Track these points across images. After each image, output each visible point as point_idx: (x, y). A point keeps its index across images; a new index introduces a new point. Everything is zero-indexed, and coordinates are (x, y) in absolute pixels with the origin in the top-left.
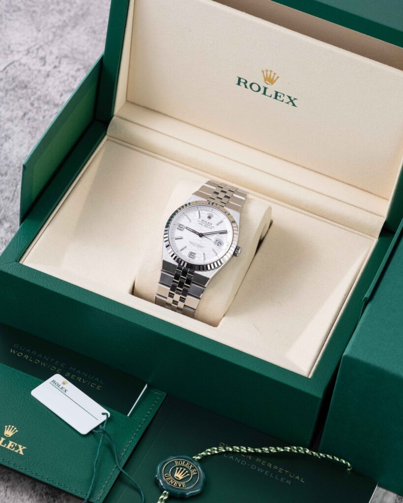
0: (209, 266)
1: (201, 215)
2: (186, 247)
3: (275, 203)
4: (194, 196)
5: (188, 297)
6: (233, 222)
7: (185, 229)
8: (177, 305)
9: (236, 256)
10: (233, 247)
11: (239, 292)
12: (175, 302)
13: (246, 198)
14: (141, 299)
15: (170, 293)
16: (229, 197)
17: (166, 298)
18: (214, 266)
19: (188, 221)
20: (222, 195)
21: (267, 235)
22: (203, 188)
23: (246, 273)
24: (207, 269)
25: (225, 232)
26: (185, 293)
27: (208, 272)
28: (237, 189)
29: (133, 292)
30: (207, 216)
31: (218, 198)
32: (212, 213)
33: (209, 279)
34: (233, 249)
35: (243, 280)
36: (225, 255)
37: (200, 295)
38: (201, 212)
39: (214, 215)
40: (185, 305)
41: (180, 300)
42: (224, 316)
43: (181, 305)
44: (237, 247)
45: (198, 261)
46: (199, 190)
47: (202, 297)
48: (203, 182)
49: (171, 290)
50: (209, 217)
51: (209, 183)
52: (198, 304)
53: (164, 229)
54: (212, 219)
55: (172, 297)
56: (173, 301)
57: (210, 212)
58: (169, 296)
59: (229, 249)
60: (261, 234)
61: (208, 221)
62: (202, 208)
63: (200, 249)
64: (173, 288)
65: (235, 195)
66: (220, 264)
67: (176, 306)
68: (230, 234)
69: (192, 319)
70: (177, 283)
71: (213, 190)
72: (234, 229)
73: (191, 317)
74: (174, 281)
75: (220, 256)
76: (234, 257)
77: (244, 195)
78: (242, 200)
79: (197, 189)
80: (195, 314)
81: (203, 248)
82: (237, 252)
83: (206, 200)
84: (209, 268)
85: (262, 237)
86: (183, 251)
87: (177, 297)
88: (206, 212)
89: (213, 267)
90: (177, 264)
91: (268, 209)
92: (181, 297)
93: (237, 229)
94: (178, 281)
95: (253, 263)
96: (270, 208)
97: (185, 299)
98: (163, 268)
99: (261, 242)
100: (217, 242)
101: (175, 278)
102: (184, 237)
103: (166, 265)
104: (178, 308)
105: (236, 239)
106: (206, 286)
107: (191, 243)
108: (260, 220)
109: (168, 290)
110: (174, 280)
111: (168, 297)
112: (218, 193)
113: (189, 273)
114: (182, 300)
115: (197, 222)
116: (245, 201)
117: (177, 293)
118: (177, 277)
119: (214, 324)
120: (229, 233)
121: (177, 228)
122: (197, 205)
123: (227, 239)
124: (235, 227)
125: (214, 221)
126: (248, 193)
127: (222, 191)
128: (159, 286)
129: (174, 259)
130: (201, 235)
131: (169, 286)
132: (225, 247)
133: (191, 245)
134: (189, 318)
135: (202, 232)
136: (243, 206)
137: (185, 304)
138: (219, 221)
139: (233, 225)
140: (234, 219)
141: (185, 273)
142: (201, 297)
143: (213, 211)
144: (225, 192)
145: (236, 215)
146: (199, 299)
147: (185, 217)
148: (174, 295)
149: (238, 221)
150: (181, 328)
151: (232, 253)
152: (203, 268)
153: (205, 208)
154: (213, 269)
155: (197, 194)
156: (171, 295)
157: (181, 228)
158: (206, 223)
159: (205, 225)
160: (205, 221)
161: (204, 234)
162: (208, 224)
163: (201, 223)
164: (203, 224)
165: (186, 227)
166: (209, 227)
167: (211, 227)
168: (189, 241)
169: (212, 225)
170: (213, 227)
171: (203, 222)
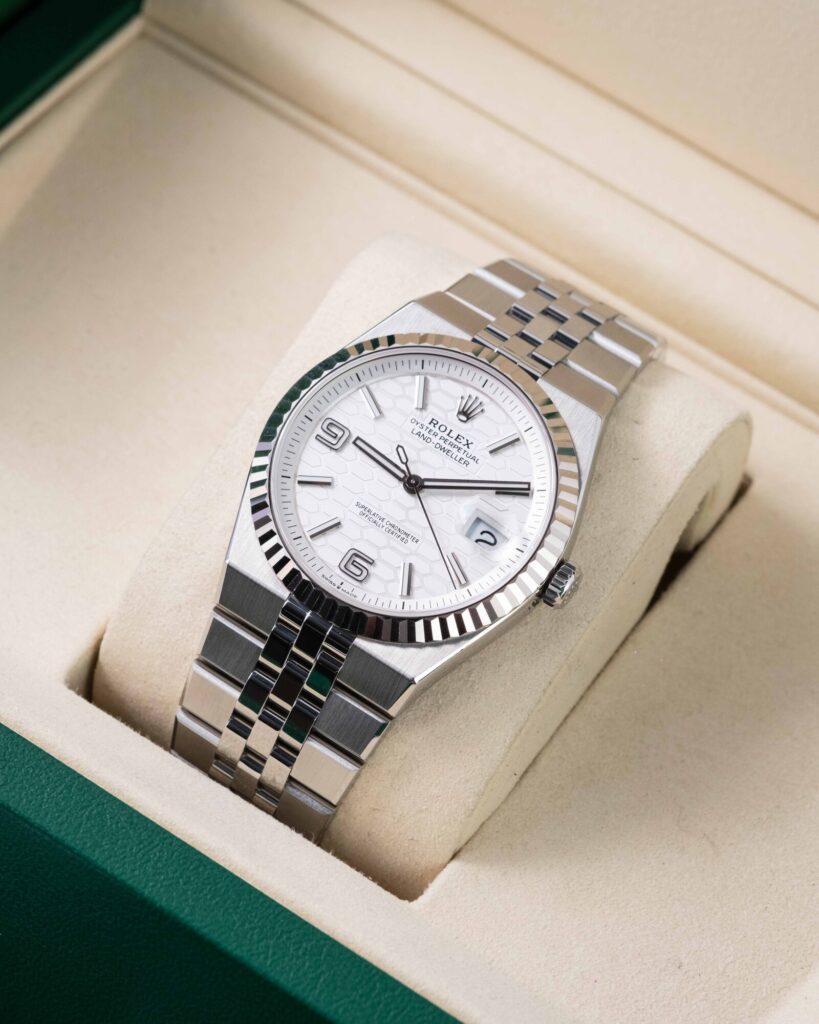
0: (419, 626)
1: (433, 397)
2: (338, 525)
3: (775, 406)
4: (420, 310)
5: (312, 744)
6: (566, 451)
7: (351, 447)
8: (259, 769)
9: (550, 603)
10: (544, 563)
11: (543, 762)
12: (252, 758)
13: (648, 361)
14: (109, 718)
15: (236, 713)
16: (571, 344)
17: (219, 733)
18: (445, 632)
19: (371, 413)
20: (541, 329)
21: (718, 537)
22: (468, 283)
23: (594, 682)
24: (411, 639)
25: (523, 491)
26: (301, 725)
27: (411, 651)
28: (614, 317)
29: (92, 684)
30: (457, 406)
31: (523, 336)
32: (482, 398)
33: (411, 682)
34: (541, 571)
35: (574, 709)
36: (501, 589)
37: (362, 746)
38: (433, 383)
39: (488, 407)
40: (291, 779)
41: (276, 754)
42: (454, 856)
43: (275, 773)
44: (561, 563)
45: (377, 596)
46: (448, 290)
47: (372, 754)
48: (474, 256)
49: (242, 700)
50: (466, 414)
51: (500, 268)
52: (352, 785)
53: (254, 444)
54: (476, 422)
55: (245, 734)
56: (247, 750)
57: (475, 394)
58: (233, 726)
59: (524, 569)
60: (683, 525)
61: (458, 426)
62: (443, 367)
63: (395, 542)
64: (253, 694)
65: (598, 338)
66: (470, 627)
67: (256, 775)
68: (539, 506)
69: (310, 845)
70: (273, 674)
71: (512, 299)
72: (564, 481)
73: (308, 836)
74: (260, 666)
75: (479, 588)
76: (543, 606)
77: (637, 344)
78: (628, 365)
79: (442, 283)
80: (335, 825)
81: (410, 543)
82: (560, 585)
83: (468, 338)
84: (420, 636)
85: (693, 541)
86: (320, 541)
87: (263, 738)
88: (458, 390)
89: (437, 635)
90: (284, 593)
91: (734, 424)
92: (280, 741)
93: (574, 484)
94: (279, 670)
95: (629, 646)
96: (745, 422)
97: (297, 752)
98: (222, 601)
99: (681, 560)
100: (482, 527)
101: (266, 653)
102: (339, 482)
103: (237, 589)
104: (261, 785)
105: (562, 531)
106: (392, 711)
107: (365, 511)
108: (689, 462)
109: (230, 697)
110: (262, 659)
111: (227, 731)
112: (525, 318)
113: (332, 640)
114: (285, 754)
115: (410, 426)
116: (638, 371)
117: (264, 719)
118: (277, 648)
119: (403, 885)
120: (536, 495)
121: (318, 437)
122: (426, 349)
123: (525, 520)
124: (569, 474)
125: (483, 432)
126: (665, 344)
127: (547, 312)
128: (196, 674)
129: (277, 568)
130: (414, 485)
131: (237, 684)
132: (507, 555)
133: (364, 521)
134: (299, 837)
135: (422, 472)
136: (625, 390)
137: (293, 775)
138: (506, 435)
139: (563, 466)
140: (572, 441)
141: (310, 640)
142: (364, 756)
143: (486, 389)
144: (561, 320)
145: (582, 423)
146: (359, 762)
147: (362, 395)
148: (252, 723)
149: (586, 451)
150: (243, 883)
151: (534, 587)
152: (397, 630)
153: (456, 370)
154: (438, 644)
155: (435, 303)
156: (240, 725)
157: (334, 437)
158: (445, 435)
159: (441, 442)
160: (443, 428)
161: (427, 483)
162: (453, 440)
163: (426, 434)
164: (433, 437)
165: (358, 438)
166: (454, 456)
167: (466, 458)
168: (358, 504)
169: (472, 451)
170: (474, 458)
171: (436, 430)
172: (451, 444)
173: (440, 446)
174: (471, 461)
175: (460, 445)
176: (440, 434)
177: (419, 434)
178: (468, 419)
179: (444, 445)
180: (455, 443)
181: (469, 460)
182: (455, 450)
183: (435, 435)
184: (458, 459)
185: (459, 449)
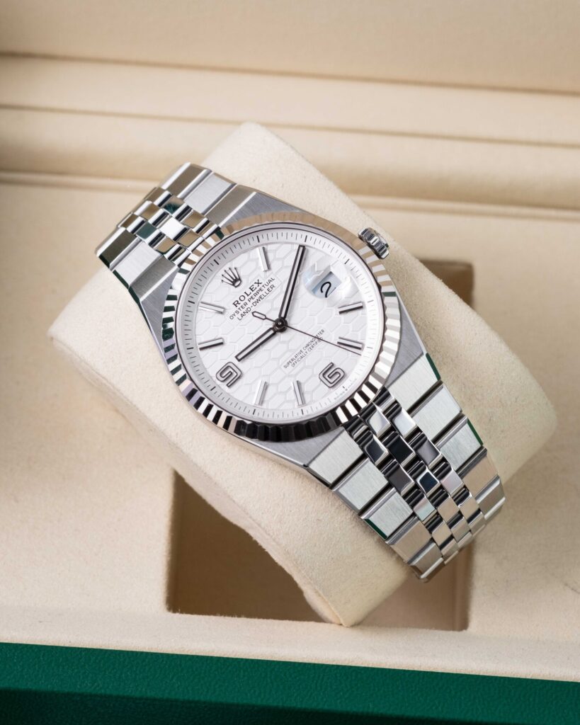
2: (298, 383)
7: (241, 365)
30: (227, 285)
39: (234, 264)
50: (236, 281)
54: (243, 274)
57: (222, 272)
61: (244, 287)
100: (318, 290)
107: (292, 362)
115: (235, 320)
120: (309, 243)
121: (228, 385)
130: (282, 324)
133: (299, 366)
135: (274, 317)
143: (221, 263)
153: (201, 281)
157: (230, 376)
158: (247, 298)
159: (252, 301)
160: (242, 298)
161: (283, 315)
162: (253, 293)
163: (244, 310)
164: (247, 306)
165: (236, 357)
166: (265, 294)
167: (269, 286)
168: (285, 367)
169: (264, 282)
170: (270, 281)
171: (242, 303)
172: (255, 295)
173: (255, 302)
174: (272, 283)
175: (258, 289)
176: (246, 301)
177: (242, 316)
178: (240, 279)
179: (255, 300)
180: (255, 292)
181: (270, 285)
182: (261, 293)
183: (246, 304)
184: (267, 292)
185: (260, 290)
